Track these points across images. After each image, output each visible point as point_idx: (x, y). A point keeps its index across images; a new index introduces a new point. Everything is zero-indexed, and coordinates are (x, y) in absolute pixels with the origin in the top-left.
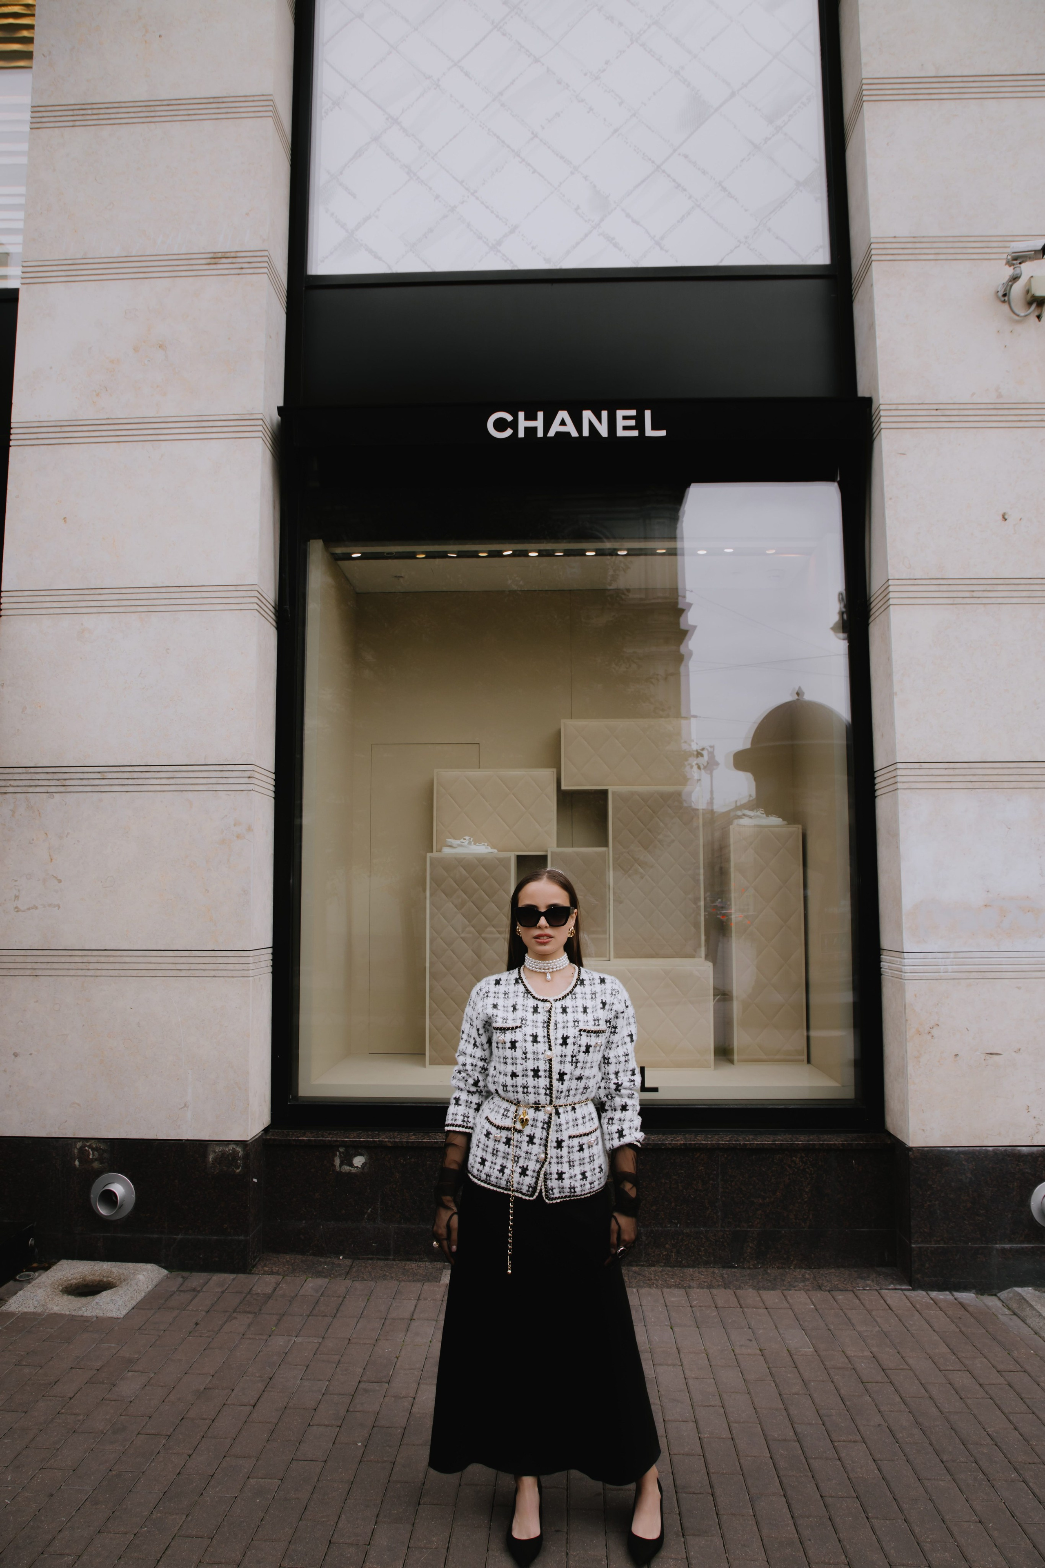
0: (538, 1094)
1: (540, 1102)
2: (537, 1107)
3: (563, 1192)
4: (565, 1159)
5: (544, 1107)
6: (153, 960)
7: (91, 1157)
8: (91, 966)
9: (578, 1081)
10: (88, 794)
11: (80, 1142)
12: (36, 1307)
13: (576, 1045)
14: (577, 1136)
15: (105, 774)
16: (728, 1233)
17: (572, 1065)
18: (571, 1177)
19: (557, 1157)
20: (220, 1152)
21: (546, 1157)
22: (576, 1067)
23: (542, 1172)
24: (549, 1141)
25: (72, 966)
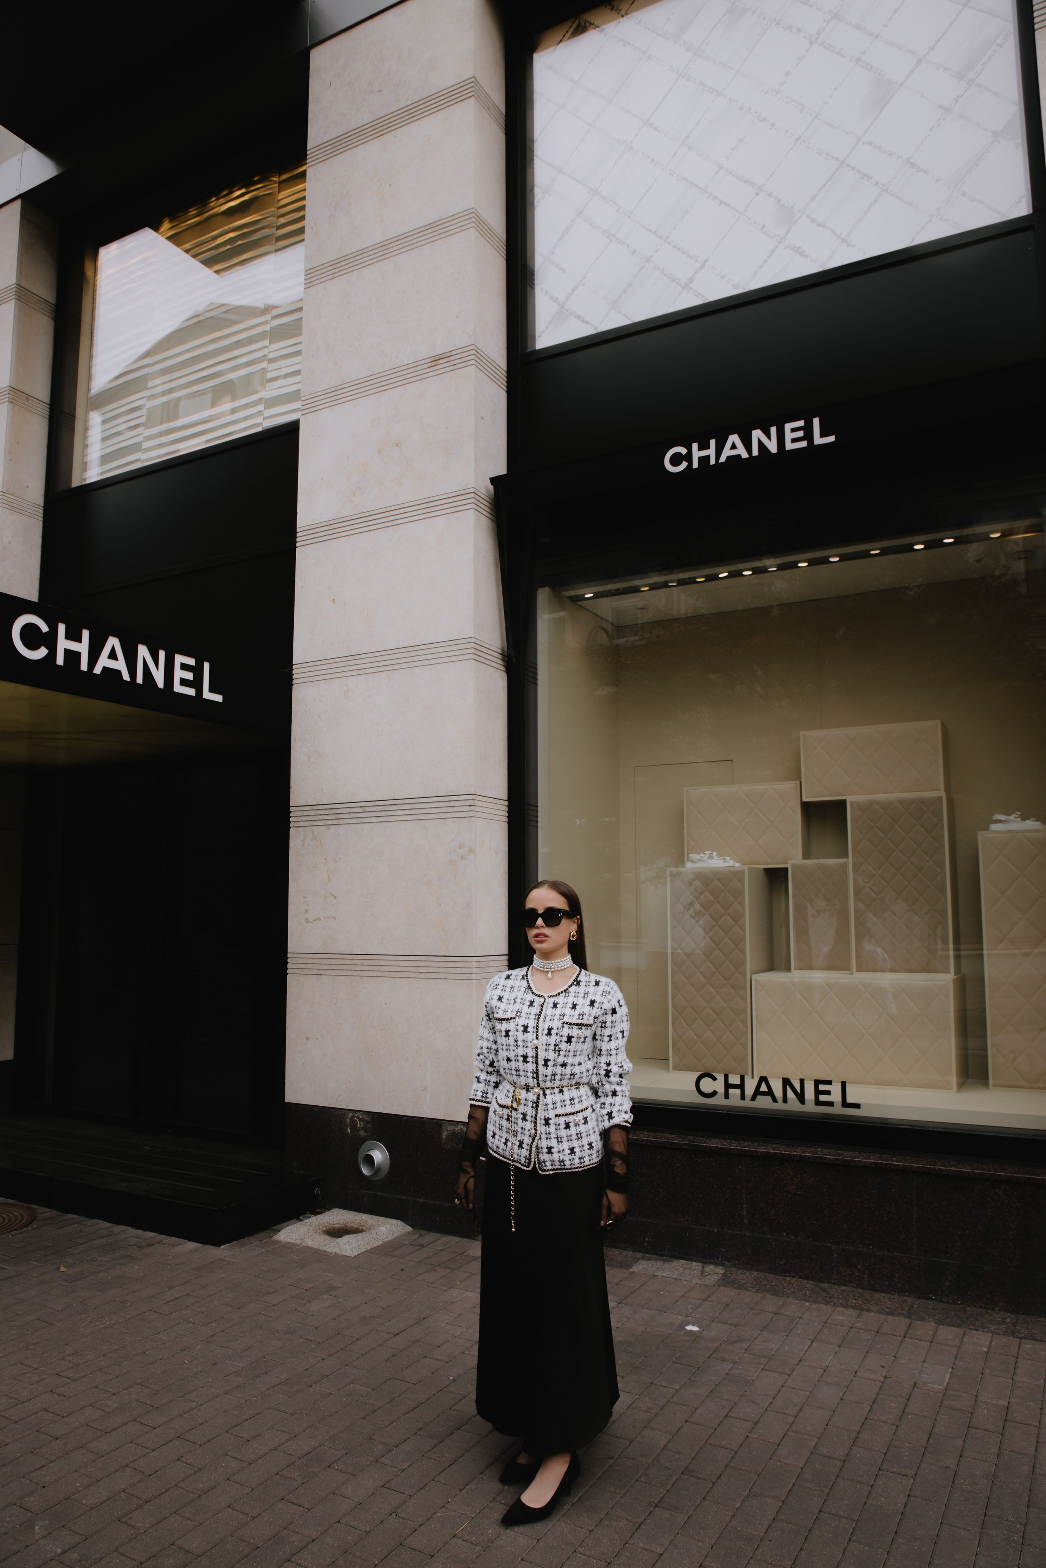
0: (527, 1077)
1: (529, 1085)
2: (527, 1088)
3: (555, 1165)
4: (553, 1135)
5: (532, 1088)
6: (401, 963)
7: (358, 1126)
8: (357, 968)
9: (562, 1067)
10: (354, 825)
11: (351, 1113)
12: (297, 1239)
13: (559, 1036)
14: (563, 1115)
15: (365, 808)
16: (924, 1262)
17: (555, 1053)
18: (559, 1152)
19: (546, 1133)
20: (451, 1130)
21: (536, 1133)
22: (559, 1055)
23: (534, 1146)
24: (538, 1119)
25: (344, 967)
